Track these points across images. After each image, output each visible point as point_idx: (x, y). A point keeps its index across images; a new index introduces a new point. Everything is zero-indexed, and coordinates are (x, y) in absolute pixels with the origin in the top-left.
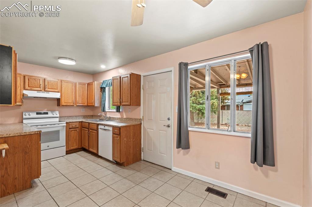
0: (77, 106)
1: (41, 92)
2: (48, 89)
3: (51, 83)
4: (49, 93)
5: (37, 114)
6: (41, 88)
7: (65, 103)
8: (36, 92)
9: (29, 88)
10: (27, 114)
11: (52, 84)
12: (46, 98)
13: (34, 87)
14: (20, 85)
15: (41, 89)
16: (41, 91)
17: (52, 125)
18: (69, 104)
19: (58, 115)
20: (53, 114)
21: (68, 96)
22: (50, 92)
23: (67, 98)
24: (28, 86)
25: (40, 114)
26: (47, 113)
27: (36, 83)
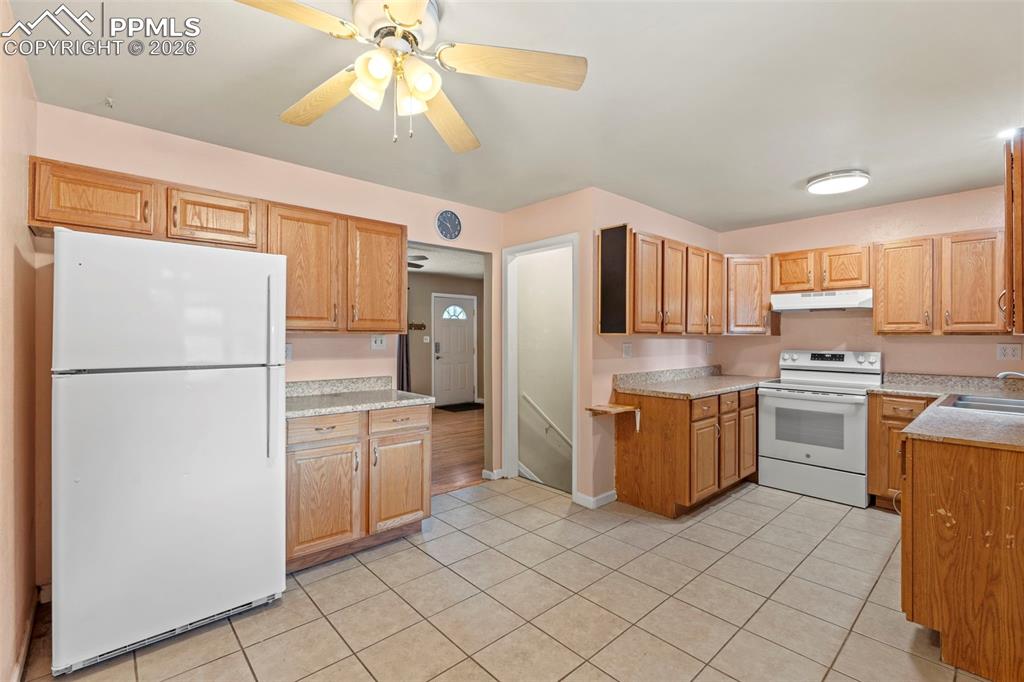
0: (946, 333)
1: (812, 294)
2: (831, 280)
3: (840, 263)
4: (834, 294)
5: (815, 357)
6: (812, 282)
7: (889, 323)
8: (799, 295)
9: (783, 288)
10: (787, 356)
11: (843, 263)
12: (844, 309)
13: (794, 283)
14: (759, 284)
15: (811, 285)
16: (812, 290)
17: (820, 395)
18: (905, 327)
19: (877, 367)
20: (861, 363)
21: (901, 297)
22: (837, 292)
23: (901, 305)
24: (778, 283)
25: (821, 357)
26: (840, 358)
27: (798, 271)
